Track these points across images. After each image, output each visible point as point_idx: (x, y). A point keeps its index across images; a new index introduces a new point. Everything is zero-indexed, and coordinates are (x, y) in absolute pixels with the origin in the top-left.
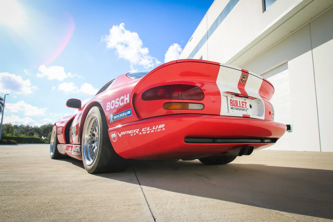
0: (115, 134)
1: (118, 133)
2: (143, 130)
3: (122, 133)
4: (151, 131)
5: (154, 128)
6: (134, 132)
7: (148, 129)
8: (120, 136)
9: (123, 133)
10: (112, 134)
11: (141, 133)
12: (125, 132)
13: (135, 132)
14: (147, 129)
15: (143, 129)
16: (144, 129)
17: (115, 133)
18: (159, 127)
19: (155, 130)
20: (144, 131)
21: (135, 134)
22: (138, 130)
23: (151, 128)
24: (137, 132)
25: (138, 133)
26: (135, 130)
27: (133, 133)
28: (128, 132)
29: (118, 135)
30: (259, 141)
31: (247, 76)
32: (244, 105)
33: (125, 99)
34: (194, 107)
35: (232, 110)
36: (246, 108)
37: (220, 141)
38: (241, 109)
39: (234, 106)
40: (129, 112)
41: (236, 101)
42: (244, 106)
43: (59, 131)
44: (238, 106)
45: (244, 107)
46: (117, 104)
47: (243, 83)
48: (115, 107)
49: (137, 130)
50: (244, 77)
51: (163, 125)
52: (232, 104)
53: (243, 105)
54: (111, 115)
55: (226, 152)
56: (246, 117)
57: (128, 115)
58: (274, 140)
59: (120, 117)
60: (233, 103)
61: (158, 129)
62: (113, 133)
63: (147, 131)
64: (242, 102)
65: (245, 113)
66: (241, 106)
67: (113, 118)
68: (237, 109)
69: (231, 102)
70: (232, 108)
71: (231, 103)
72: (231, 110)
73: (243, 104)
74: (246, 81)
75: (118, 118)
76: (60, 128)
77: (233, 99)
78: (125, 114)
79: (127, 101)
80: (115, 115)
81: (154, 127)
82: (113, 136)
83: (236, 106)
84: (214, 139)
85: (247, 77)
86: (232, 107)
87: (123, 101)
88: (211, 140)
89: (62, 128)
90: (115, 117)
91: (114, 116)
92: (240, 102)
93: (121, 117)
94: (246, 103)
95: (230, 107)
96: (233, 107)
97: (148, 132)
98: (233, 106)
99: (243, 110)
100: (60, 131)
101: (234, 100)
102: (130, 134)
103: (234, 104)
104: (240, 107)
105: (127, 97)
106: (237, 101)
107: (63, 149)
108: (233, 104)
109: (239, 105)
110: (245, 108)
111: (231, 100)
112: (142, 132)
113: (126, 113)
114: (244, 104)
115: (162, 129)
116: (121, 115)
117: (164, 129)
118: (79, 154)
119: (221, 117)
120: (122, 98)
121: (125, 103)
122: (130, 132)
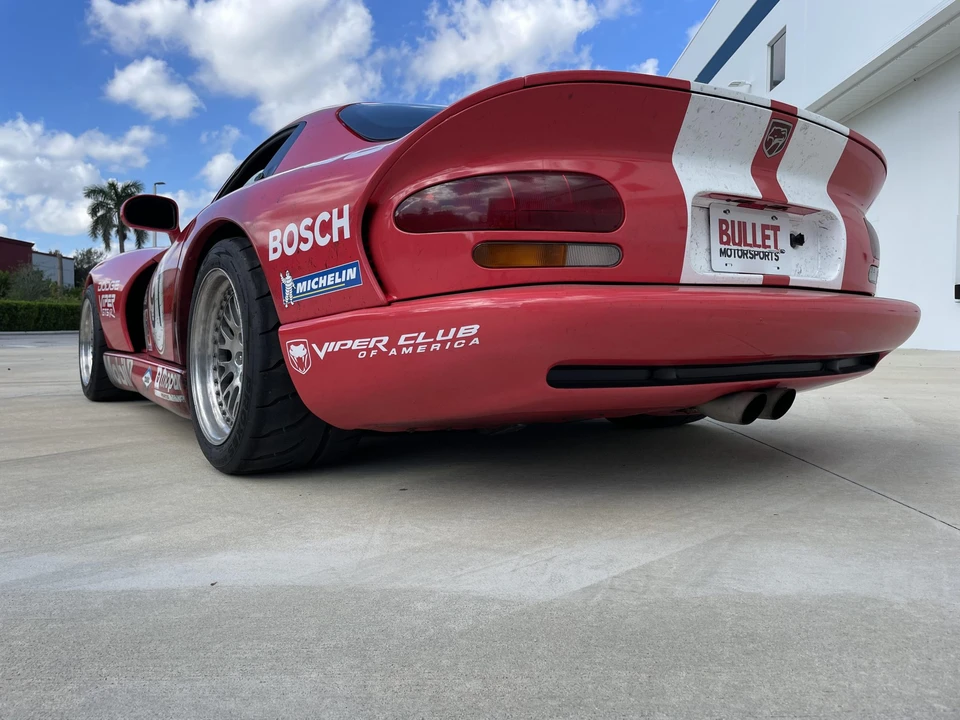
0: (302, 346)
1: (314, 346)
2: (401, 341)
3: (327, 344)
4: (430, 344)
5: (439, 337)
6: (371, 346)
7: (420, 340)
8: (321, 355)
9: (331, 347)
10: (292, 347)
11: (394, 352)
12: (339, 343)
13: (375, 347)
14: (415, 338)
15: (403, 337)
16: (406, 339)
17: (304, 343)
18: (460, 335)
19: (443, 343)
20: (407, 346)
21: (373, 353)
22: (386, 339)
23: (431, 334)
24: (380, 345)
25: (384, 350)
26: (374, 340)
27: (369, 351)
28: (350, 342)
29: (312, 351)
31: (788, 127)
32: (768, 237)
33: (336, 224)
34: (584, 256)
35: (723, 257)
36: (776, 247)
38: (759, 253)
39: (735, 244)
40: (352, 274)
41: (739, 223)
42: (768, 242)
43: (106, 307)
44: (746, 244)
45: (769, 247)
46: (306, 241)
47: (774, 154)
48: (298, 249)
49: (381, 341)
50: (778, 134)
51: (475, 329)
52: (725, 239)
53: (765, 237)
54: (285, 277)
56: (774, 284)
57: (348, 283)
58: (868, 362)
59: (318, 289)
60: (730, 232)
61: (455, 339)
62: (297, 344)
63: (416, 346)
64: (765, 227)
65: (771, 268)
66: (759, 241)
67: (294, 291)
68: (744, 254)
69: (724, 227)
70: (723, 253)
71: (722, 233)
72: (719, 262)
73: (767, 232)
74: (784, 147)
75: (312, 290)
76: (106, 296)
77: (728, 218)
78: (338, 280)
79: (341, 231)
80: (301, 281)
81: (441, 332)
82: (297, 352)
83: (739, 244)
84: (655, 370)
85: (790, 131)
86: (723, 247)
87: (326, 227)
88: (642, 374)
89: (114, 296)
90: (301, 287)
91: (296, 282)
92: (754, 225)
93: (323, 287)
94: (776, 229)
95: (717, 246)
96: (727, 247)
97: (420, 350)
98: (727, 243)
99: (766, 256)
100: (109, 305)
101: (733, 222)
102: (358, 351)
103: (733, 238)
104: (755, 244)
105: (340, 216)
106: (745, 223)
107: (122, 369)
108: (728, 235)
109: (750, 240)
110: (773, 248)
111: (722, 222)
112: (399, 349)
113: (340, 277)
114: (770, 232)
115: (469, 339)
116: (322, 281)
117: (476, 341)
118: (179, 399)
119: (682, 289)
120: (324, 216)
121: (336, 239)
122: (355, 345)
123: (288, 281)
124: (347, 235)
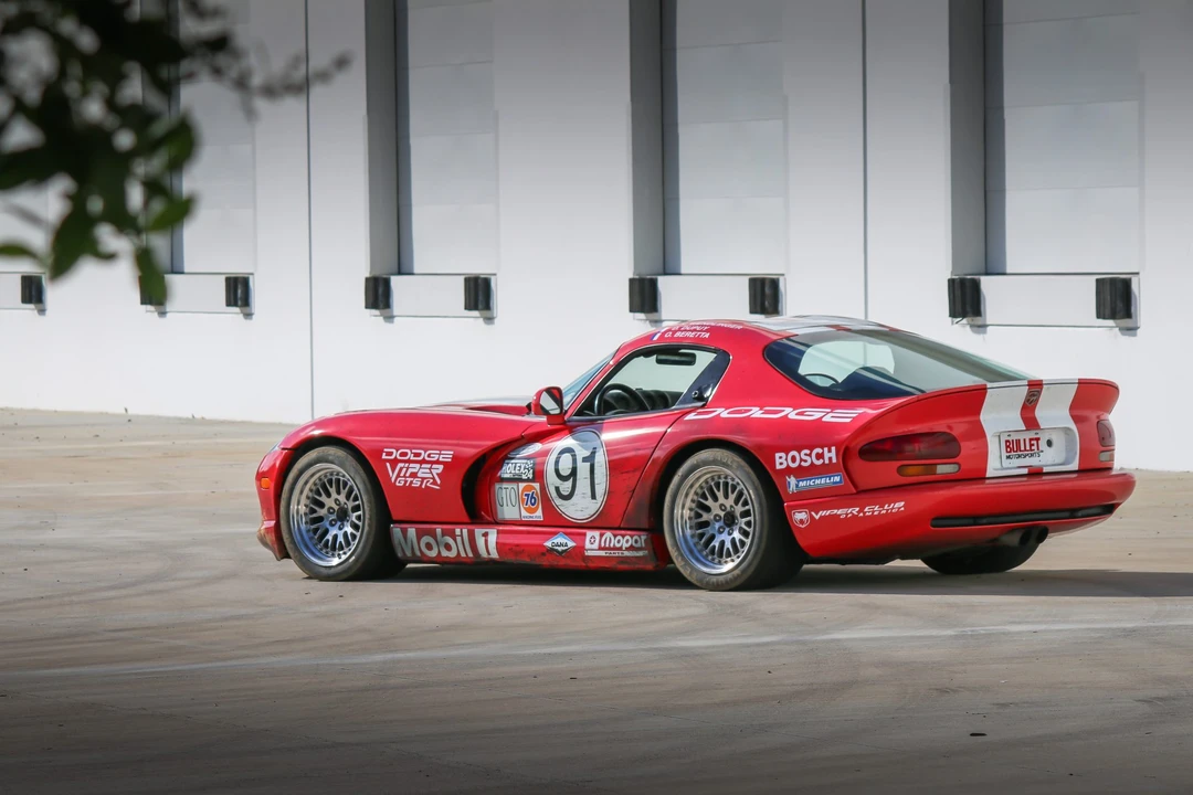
1: (812, 513)
2: (866, 510)
3: (821, 512)
4: (880, 511)
5: (886, 507)
6: (849, 512)
7: (876, 509)
8: (817, 517)
9: (824, 513)
10: (795, 514)
11: (861, 515)
12: (829, 512)
14: (874, 508)
15: (867, 508)
16: (869, 509)
17: (805, 512)
18: (895, 506)
19: (887, 510)
20: (869, 512)
21: (850, 515)
22: (857, 509)
23: (882, 506)
25: (856, 514)
26: (850, 509)
27: (847, 514)
28: (836, 511)
29: (811, 516)
30: (1067, 514)
31: (1038, 391)
33: (827, 455)
34: (944, 469)
35: (1008, 461)
37: (985, 521)
40: (837, 479)
43: (412, 477)
46: (806, 461)
47: (1032, 404)
48: (800, 465)
49: (855, 510)
50: (1034, 395)
51: (903, 503)
53: (1031, 445)
54: (789, 478)
55: (996, 539)
56: (1036, 473)
57: (834, 483)
58: (1109, 509)
59: (815, 485)
61: (893, 508)
62: (799, 512)
63: (873, 512)
64: (1031, 440)
65: (1034, 462)
66: (1028, 448)
67: (797, 486)
68: (1019, 456)
70: (1008, 457)
71: (1007, 447)
72: (1006, 463)
74: (1037, 400)
75: (810, 486)
77: (1010, 439)
78: (828, 482)
79: (830, 459)
80: (802, 481)
81: (886, 505)
82: (800, 516)
84: (976, 519)
85: (1040, 393)
87: (820, 456)
88: (971, 521)
90: (802, 484)
91: (798, 481)
93: (818, 485)
94: (1038, 439)
95: (1004, 454)
97: (876, 513)
99: (1032, 455)
100: (423, 475)
102: (840, 515)
104: (1025, 450)
105: (830, 451)
109: (1022, 448)
111: (1007, 441)
112: (865, 513)
113: (830, 480)
114: (1034, 442)
115: (899, 508)
116: (818, 482)
117: (903, 509)
118: (640, 554)
119: (987, 481)
120: (820, 450)
121: (827, 462)
122: (839, 512)
123: (792, 480)
124: (834, 461)
